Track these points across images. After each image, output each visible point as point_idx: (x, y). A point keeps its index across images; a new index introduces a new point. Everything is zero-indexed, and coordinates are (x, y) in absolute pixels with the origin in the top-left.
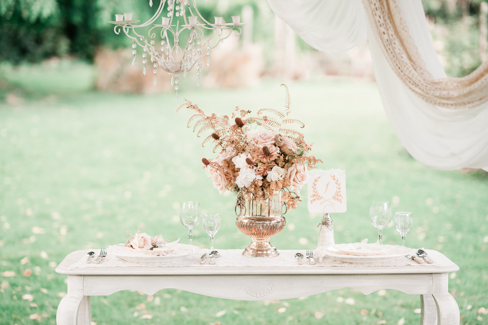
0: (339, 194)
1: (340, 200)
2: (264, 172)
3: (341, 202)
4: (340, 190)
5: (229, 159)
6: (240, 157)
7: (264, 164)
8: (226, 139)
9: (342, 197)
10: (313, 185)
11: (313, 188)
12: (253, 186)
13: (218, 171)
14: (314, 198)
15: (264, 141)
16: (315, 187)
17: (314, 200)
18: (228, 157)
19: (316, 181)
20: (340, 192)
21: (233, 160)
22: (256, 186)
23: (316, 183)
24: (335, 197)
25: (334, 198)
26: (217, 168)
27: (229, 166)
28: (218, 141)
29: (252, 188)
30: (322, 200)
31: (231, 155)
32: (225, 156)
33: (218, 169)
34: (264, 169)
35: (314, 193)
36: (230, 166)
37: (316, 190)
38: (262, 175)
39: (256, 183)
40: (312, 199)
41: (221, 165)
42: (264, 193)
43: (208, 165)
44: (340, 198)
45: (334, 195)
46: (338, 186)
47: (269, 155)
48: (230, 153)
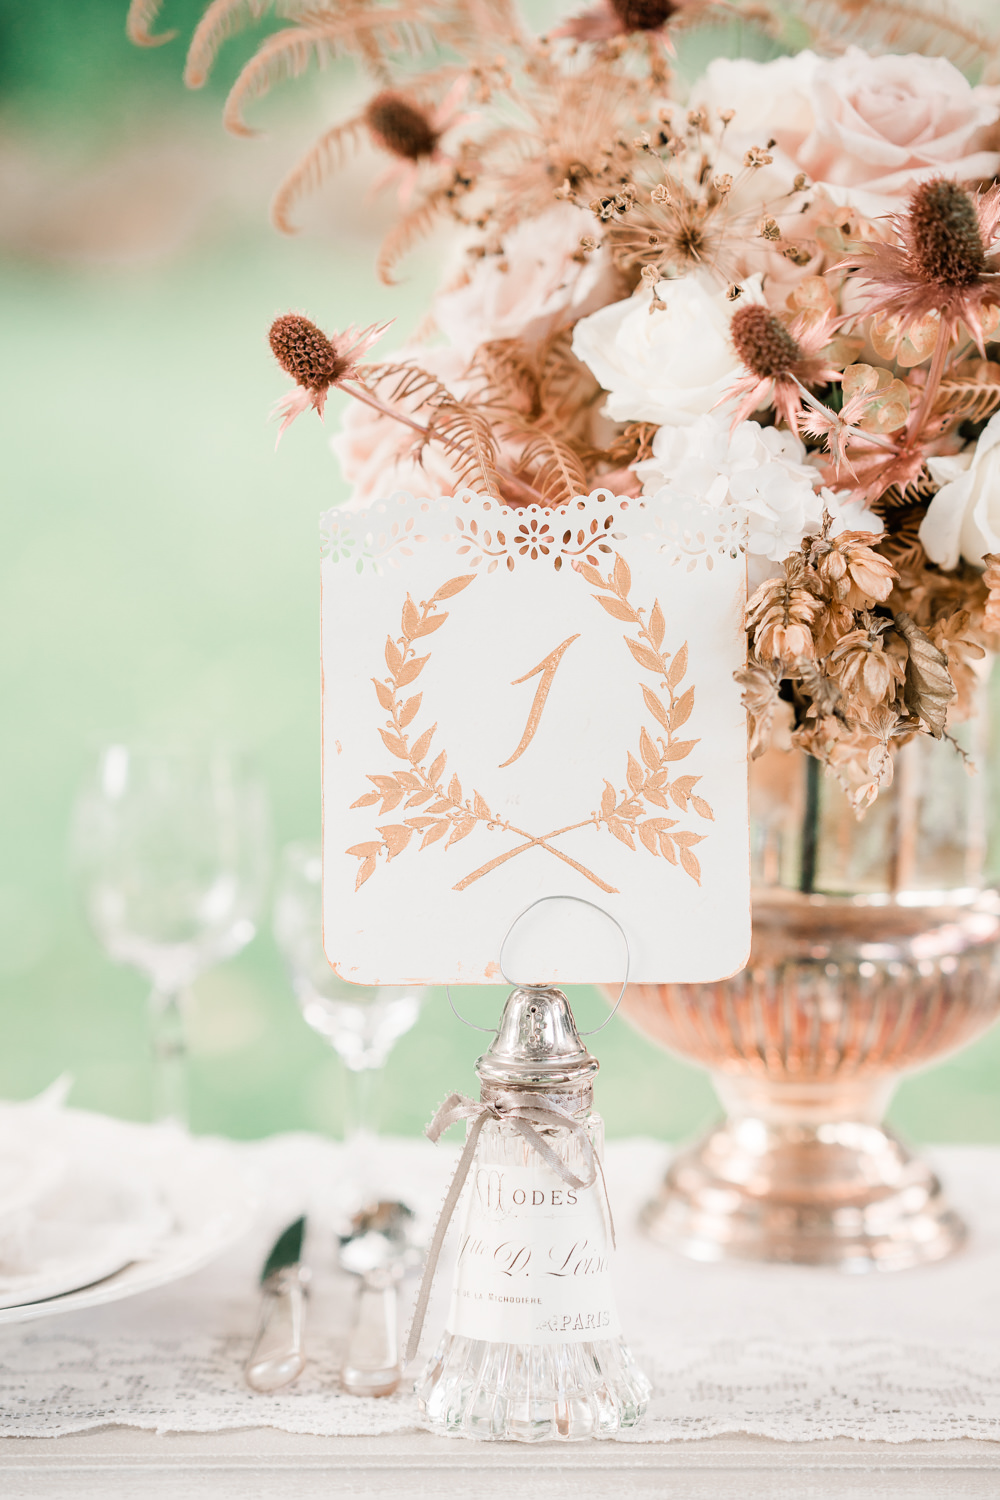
0: (675, 770)
1: (687, 839)
2: (900, 460)
3: (692, 867)
4: (682, 734)
5: (542, 335)
6: (659, 304)
7: (904, 375)
8: (503, 160)
9: (706, 812)
10: (384, 673)
11: (385, 698)
12: (805, 605)
13: (434, 450)
14: (399, 815)
15: (902, 154)
16: (403, 694)
17: (394, 839)
18: (530, 310)
19: (418, 622)
20: (680, 751)
21: (584, 345)
22: (828, 599)
23: (421, 646)
24: (630, 810)
25: (614, 814)
26: (422, 420)
27: (536, 411)
28: (432, 173)
29: (788, 619)
30: (483, 842)
31: (557, 302)
32: (504, 310)
33: (427, 434)
34: (900, 437)
35: (391, 765)
36: (550, 407)
37: (413, 732)
38: (878, 489)
39: (835, 566)
40: (369, 824)
41: (459, 391)
42: (911, 670)
43: (332, 390)
44: (686, 820)
45: (620, 783)
46: (654, 680)
47: (972, 280)
48: (544, 278)
